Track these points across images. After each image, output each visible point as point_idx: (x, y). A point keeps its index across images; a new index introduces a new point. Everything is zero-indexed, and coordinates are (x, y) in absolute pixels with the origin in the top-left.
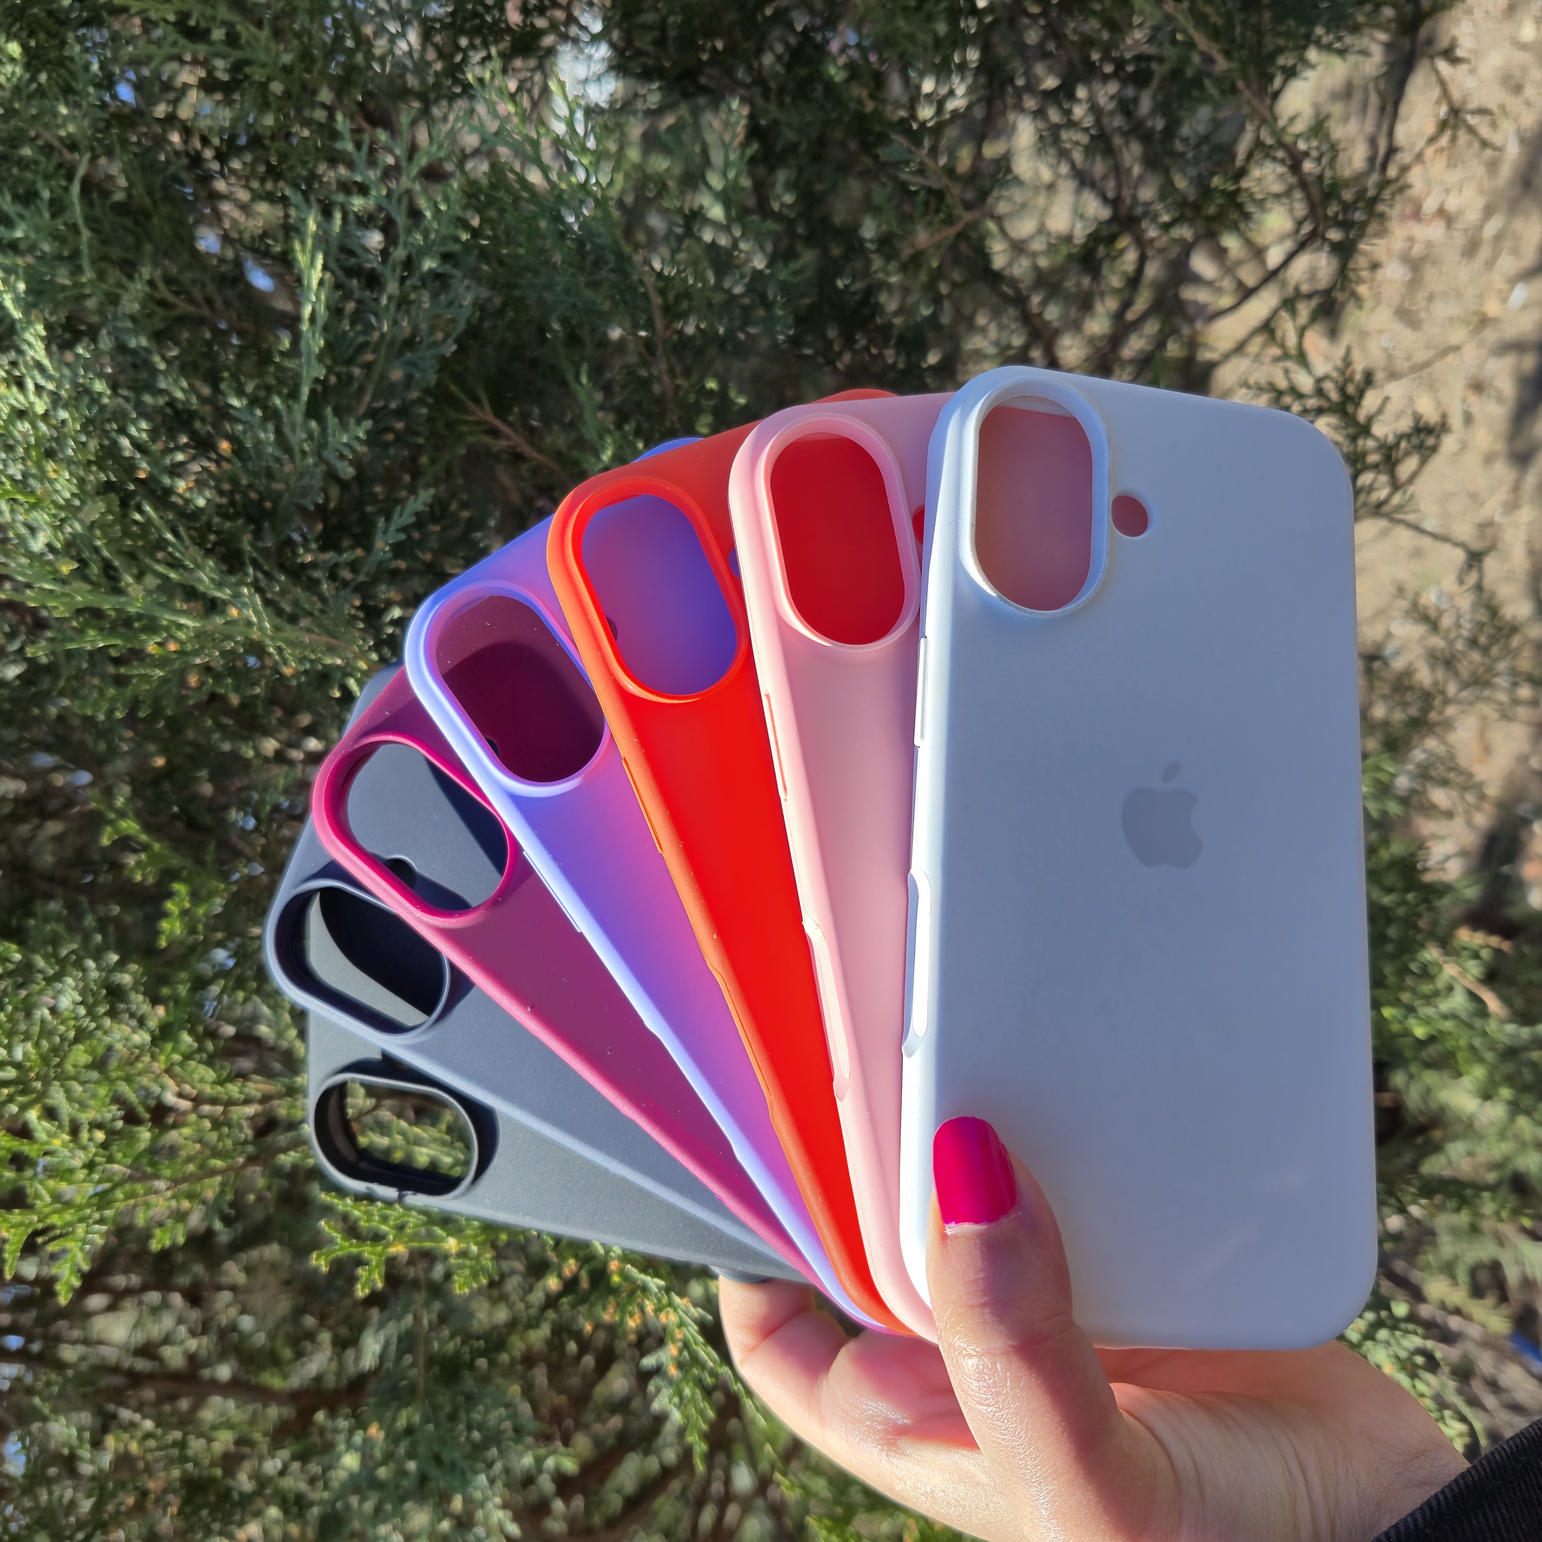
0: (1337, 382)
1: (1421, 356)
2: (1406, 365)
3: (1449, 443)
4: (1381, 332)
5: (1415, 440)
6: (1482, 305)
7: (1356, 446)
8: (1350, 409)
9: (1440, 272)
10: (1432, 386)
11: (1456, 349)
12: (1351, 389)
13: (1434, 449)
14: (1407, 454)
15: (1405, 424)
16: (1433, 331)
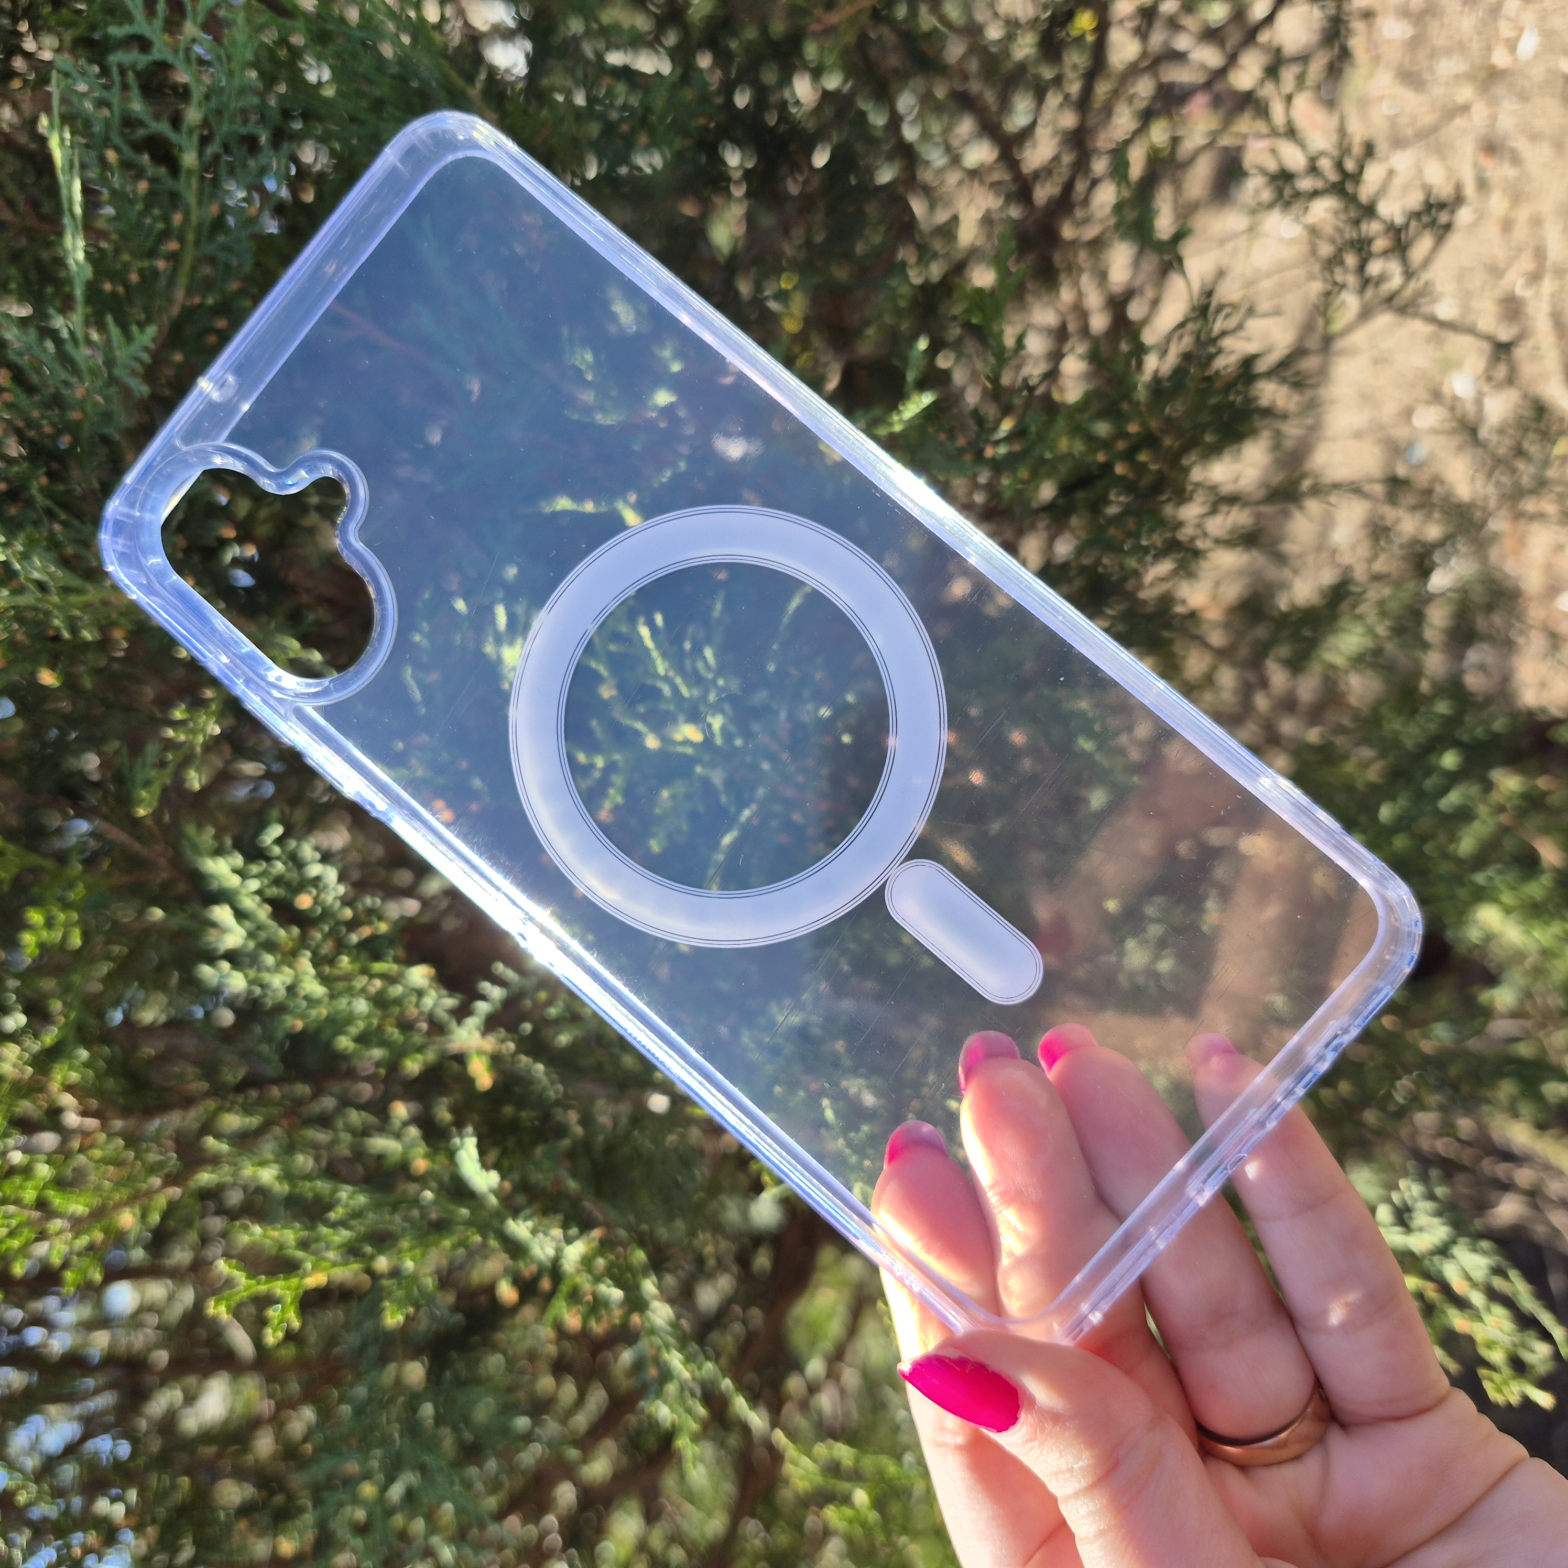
0: (1332, 158)
1: (1428, 119)
2: (1410, 132)
3: (1464, 215)
4: (1381, 98)
5: (1425, 219)
6: (1489, 57)
7: (1359, 230)
8: (1350, 188)
9: (1442, 25)
10: (1441, 151)
11: (1465, 109)
12: (1350, 165)
13: (1448, 227)
14: (1418, 235)
15: (1415, 200)
16: (1438, 91)
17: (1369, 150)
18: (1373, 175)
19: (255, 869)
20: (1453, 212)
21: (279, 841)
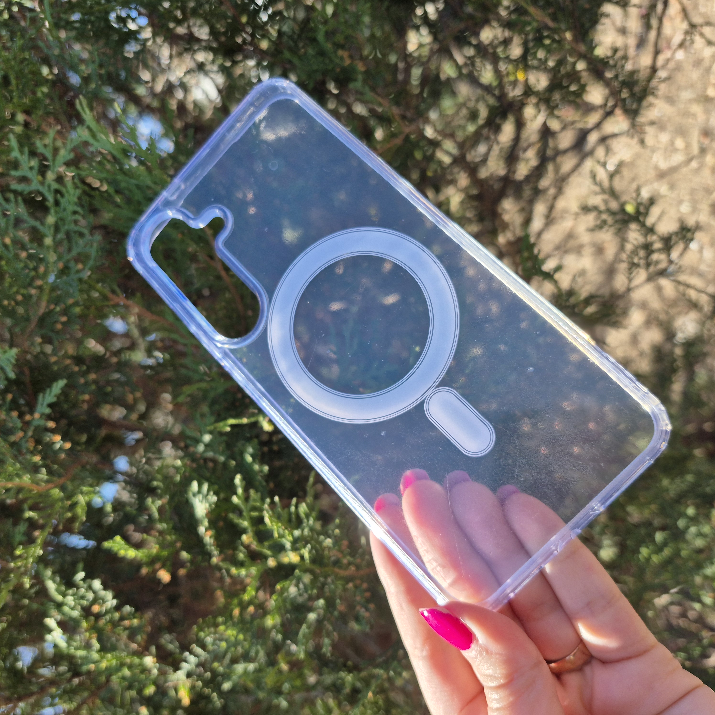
5: (680, 235)
7: (647, 239)
8: (642, 219)
12: (642, 209)
14: (676, 242)
16: (682, 106)
17: (652, 201)
18: (655, 211)
19: (70, 591)
20: (693, 233)
21: (84, 580)
